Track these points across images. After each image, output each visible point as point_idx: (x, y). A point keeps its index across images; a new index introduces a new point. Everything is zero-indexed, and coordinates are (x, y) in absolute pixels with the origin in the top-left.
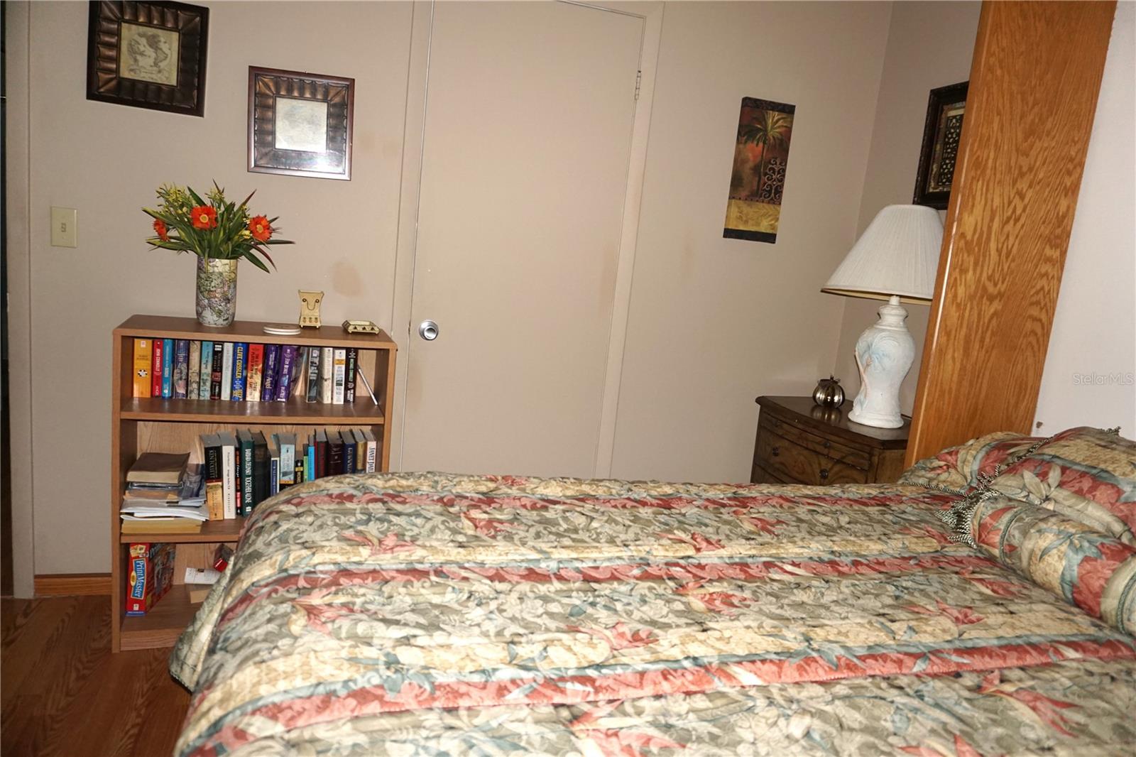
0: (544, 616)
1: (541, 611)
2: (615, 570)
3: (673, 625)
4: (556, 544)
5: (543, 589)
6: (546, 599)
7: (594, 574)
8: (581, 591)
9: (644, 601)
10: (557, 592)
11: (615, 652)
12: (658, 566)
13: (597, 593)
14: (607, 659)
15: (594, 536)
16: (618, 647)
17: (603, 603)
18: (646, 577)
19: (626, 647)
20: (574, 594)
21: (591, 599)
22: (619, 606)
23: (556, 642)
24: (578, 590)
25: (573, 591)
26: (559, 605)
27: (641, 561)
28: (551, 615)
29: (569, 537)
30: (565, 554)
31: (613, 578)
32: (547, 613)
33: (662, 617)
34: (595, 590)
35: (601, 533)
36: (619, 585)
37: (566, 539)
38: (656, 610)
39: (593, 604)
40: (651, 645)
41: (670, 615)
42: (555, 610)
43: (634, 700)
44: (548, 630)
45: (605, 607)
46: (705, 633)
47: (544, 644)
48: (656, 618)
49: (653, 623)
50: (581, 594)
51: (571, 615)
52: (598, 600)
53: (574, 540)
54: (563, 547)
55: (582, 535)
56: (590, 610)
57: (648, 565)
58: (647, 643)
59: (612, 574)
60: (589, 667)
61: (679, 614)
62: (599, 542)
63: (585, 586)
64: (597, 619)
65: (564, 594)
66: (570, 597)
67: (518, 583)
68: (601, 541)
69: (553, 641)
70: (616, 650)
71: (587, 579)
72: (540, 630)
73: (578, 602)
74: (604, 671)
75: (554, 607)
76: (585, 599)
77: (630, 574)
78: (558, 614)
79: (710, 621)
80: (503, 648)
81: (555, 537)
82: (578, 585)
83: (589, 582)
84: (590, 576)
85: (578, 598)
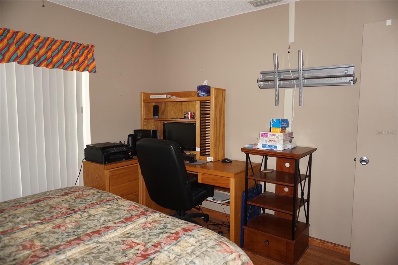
0: (86, 224)
1: (88, 225)
2: (70, 246)
3: (47, 233)
4: (99, 248)
5: (92, 230)
6: (89, 228)
7: (78, 241)
8: (79, 234)
9: (58, 239)
10: (87, 231)
11: (64, 221)
12: (52, 253)
13: (74, 235)
14: (66, 219)
15: (84, 259)
16: (63, 223)
17: (71, 233)
18: (57, 247)
19: (61, 223)
20: (81, 232)
21: (75, 233)
22: (66, 234)
23: (79, 218)
24: (81, 234)
25: (82, 233)
26: (84, 228)
27: (60, 252)
28: (85, 225)
29: (95, 254)
30: (92, 246)
31: (70, 242)
32: (86, 225)
33: (51, 235)
34: (75, 236)
35: (82, 262)
36: (67, 240)
37: (96, 252)
38: (53, 237)
39: (74, 232)
40: (54, 225)
41: (48, 236)
42: (84, 226)
43: (58, 214)
44: (83, 221)
45: (70, 232)
46: (37, 232)
47: (82, 217)
48: (53, 234)
49: (54, 233)
50: (79, 233)
51: (79, 227)
52: (73, 234)
53: (92, 253)
54: (95, 248)
55: (90, 257)
56: (75, 230)
57: (57, 252)
58: (56, 226)
59: (71, 244)
60: (70, 216)
61: (45, 237)
62: (81, 257)
63: (79, 236)
64: (72, 229)
65: (84, 231)
66: (82, 231)
67: (100, 229)
68: (81, 259)
69: (81, 218)
70: (64, 222)
71: (79, 239)
72: (85, 220)
73: (79, 231)
74: (66, 216)
75: (85, 227)
76: (77, 232)
77: (64, 246)
78: (83, 226)
79: (34, 236)
80: (91, 213)
81: (101, 251)
82: (82, 235)
83: (78, 238)
84: (79, 240)
85: (79, 232)
